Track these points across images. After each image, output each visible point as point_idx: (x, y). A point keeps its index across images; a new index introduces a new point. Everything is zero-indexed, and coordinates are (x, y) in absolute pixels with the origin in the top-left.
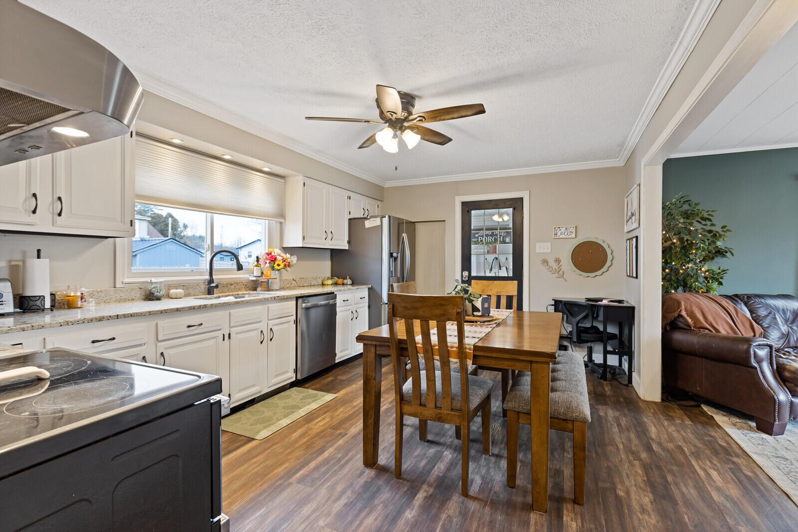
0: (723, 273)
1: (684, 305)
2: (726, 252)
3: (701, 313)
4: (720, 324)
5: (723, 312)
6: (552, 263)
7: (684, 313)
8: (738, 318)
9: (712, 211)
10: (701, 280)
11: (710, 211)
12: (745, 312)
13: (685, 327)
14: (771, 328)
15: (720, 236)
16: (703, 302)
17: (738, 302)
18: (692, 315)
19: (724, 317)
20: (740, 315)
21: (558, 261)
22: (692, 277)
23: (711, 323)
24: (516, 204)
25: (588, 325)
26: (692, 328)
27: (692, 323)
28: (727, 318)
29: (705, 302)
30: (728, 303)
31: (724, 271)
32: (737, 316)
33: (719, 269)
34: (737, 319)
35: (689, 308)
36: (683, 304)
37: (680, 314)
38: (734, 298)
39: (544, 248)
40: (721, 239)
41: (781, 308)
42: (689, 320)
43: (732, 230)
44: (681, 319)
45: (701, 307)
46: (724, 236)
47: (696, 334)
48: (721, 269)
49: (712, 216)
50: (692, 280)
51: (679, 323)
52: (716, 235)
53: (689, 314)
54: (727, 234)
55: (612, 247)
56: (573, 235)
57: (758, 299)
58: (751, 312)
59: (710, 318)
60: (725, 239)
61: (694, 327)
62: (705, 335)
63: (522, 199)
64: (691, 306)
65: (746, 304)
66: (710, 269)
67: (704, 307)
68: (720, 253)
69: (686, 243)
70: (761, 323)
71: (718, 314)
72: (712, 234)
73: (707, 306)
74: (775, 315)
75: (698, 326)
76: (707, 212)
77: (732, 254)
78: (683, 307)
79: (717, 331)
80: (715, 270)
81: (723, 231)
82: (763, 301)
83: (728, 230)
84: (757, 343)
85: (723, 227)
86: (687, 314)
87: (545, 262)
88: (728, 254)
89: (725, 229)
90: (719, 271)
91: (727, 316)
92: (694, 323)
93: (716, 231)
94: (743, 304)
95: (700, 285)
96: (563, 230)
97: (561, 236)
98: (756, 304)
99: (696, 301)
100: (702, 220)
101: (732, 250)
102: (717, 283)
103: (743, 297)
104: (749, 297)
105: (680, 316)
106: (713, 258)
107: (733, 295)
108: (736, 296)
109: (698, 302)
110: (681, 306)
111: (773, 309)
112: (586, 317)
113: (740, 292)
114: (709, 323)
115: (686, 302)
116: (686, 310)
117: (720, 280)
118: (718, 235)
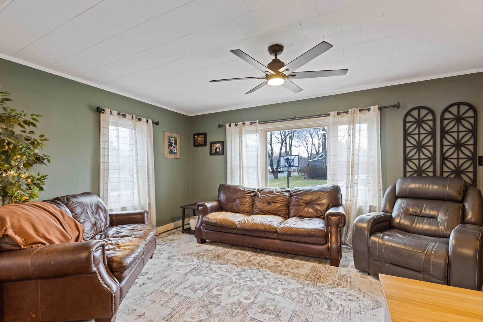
0: (43, 178)
1: (10, 221)
2: (44, 159)
3: (31, 226)
4: (51, 233)
5: (53, 219)
7: (10, 232)
8: (65, 221)
9: (38, 116)
10: (24, 187)
11: (35, 115)
12: (69, 214)
13: (12, 248)
14: (86, 222)
15: (38, 144)
16: (32, 213)
17: (61, 206)
18: (21, 231)
19: (53, 224)
20: (66, 218)
22: (14, 185)
23: (43, 235)
26: (23, 247)
27: (22, 241)
28: (57, 225)
29: (33, 211)
30: (54, 208)
31: (44, 177)
32: (64, 219)
33: (39, 175)
34: (65, 223)
35: (16, 223)
36: (8, 220)
37: (6, 233)
38: (56, 201)
40: (39, 147)
41: (89, 204)
42: (18, 238)
43: (49, 140)
44: (6, 240)
45: (30, 219)
46: (42, 144)
47: (29, 253)
48: (40, 175)
49: (37, 121)
50: (14, 189)
51: (3, 245)
52: (34, 143)
53: (17, 230)
54: (44, 143)
57: (75, 199)
58: (72, 212)
59: (42, 230)
60: (43, 147)
61: (24, 245)
62: (40, 252)
64: (19, 221)
65: (67, 205)
66: (30, 175)
67: (34, 218)
68: (39, 159)
69: (7, 147)
70: (79, 220)
71: (49, 223)
72: (30, 142)
73: (37, 216)
74: (87, 211)
75: (30, 242)
76: (32, 115)
77: (49, 161)
78: (9, 224)
79: (51, 242)
80: (34, 176)
81: (41, 140)
82: (77, 200)
83: (45, 139)
84: (95, 248)
85: (42, 136)
86: (14, 231)
88: (45, 161)
89: (43, 138)
90: (38, 177)
91: (57, 223)
92: (25, 240)
93: (34, 139)
94: (65, 206)
95: (23, 193)
98: (74, 204)
99: (24, 213)
100: (24, 123)
101: (49, 158)
102: (38, 189)
103: (64, 199)
104: (68, 198)
105: (6, 236)
106: (32, 165)
107: (54, 199)
108: (58, 199)
109: (26, 214)
110: (6, 224)
111: (85, 206)
113: (59, 195)
114: (41, 235)
115: (12, 218)
116: (13, 227)
117: (41, 186)
118: (36, 143)
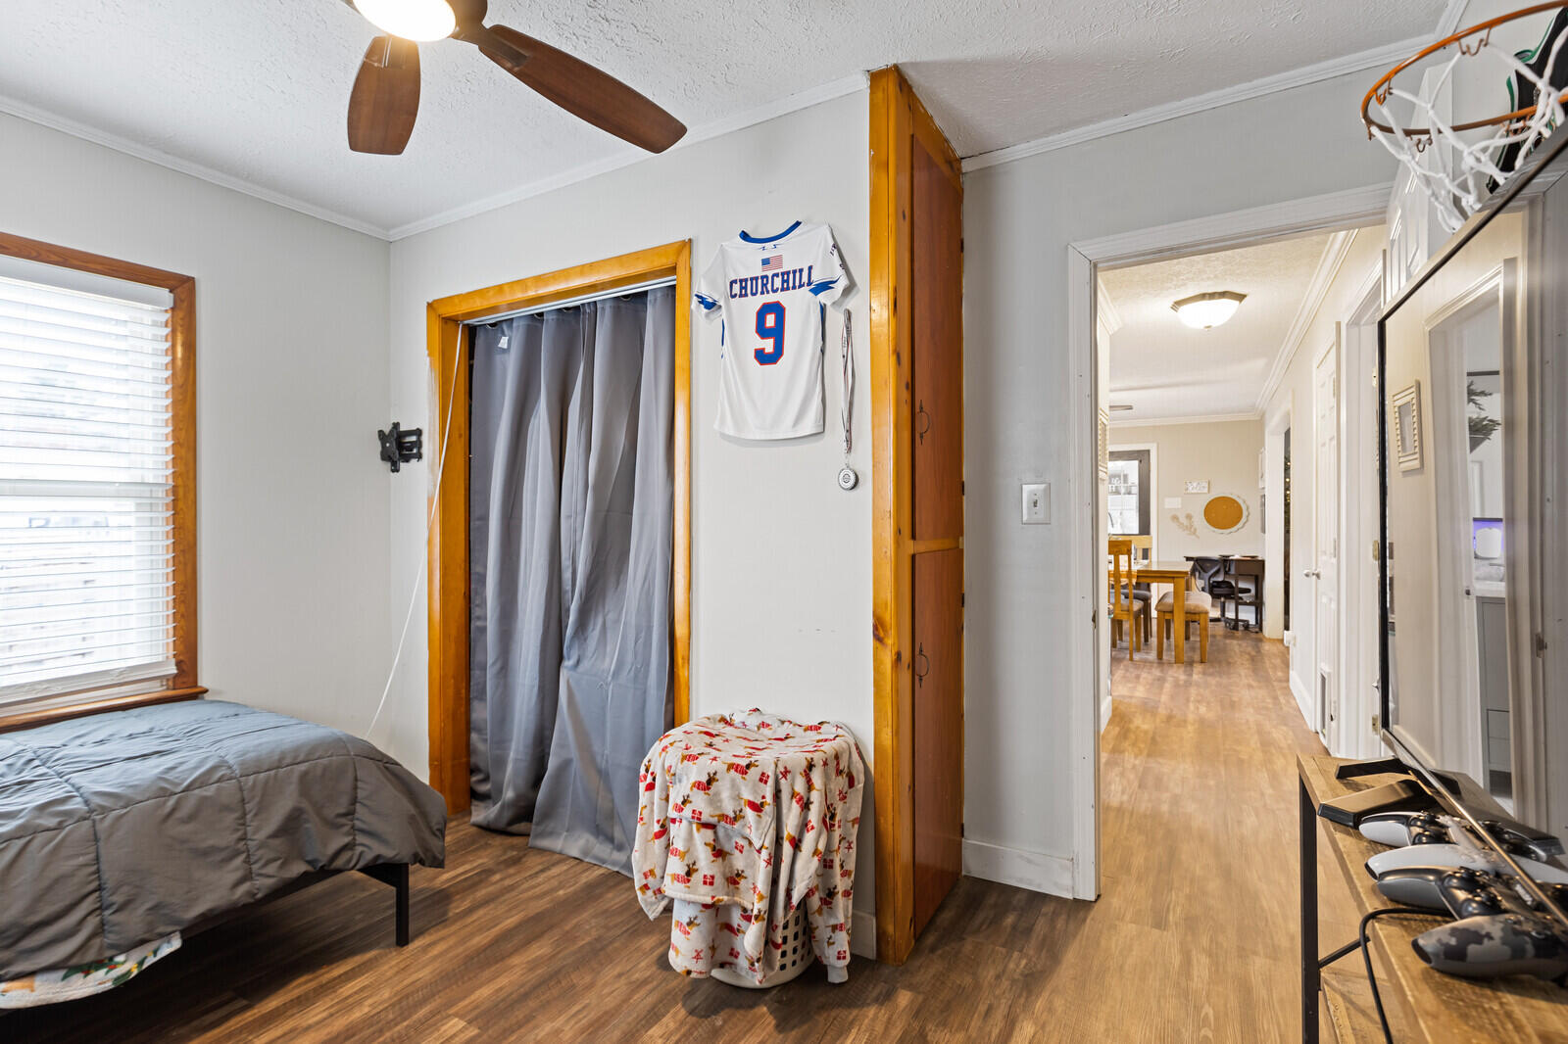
6: (1183, 519)
21: (1189, 517)
24: (1142, 457)
25: (1220, 578)
39: (1173, 503)
55: (1248, 503)
56: (1206, 490)
63: (1149, 451)
87: (1175, 518)
96: (1195, 485)
97: (1195, 491)
112: (1218, 572)
